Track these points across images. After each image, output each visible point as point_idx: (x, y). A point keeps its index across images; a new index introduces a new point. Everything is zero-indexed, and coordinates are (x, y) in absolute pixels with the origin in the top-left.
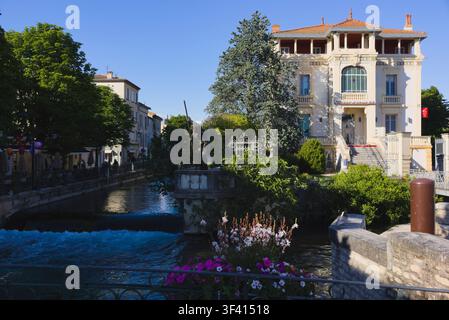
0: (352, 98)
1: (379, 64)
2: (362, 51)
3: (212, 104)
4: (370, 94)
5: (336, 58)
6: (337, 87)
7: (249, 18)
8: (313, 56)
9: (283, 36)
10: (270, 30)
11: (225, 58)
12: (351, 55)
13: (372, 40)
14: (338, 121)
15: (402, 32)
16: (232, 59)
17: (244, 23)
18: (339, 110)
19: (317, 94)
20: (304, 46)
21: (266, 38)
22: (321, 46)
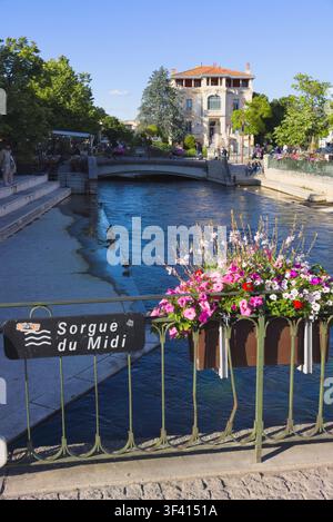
0: (213, 113)
1: (228, 93)
2: (218, 87)
3: (140, 116)
4: (222, 111)
5: (206, 90)
6: (205, 107)
7: (158, 70)
8: (193, 89)
9: (178, 77)
10: (169, 77)
11: (145, 93)
12: (213, 90)
13: (224, 81)
14: (205, 125)
15: (244, 74)
16: (149, 93)
17: (155, 72)
18: (206, 119)
19: (195, 110)
20: (188, 83)
21: (168, 81)
22: (198, 82)
